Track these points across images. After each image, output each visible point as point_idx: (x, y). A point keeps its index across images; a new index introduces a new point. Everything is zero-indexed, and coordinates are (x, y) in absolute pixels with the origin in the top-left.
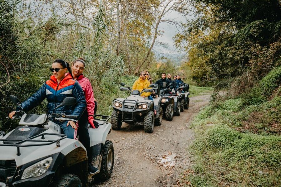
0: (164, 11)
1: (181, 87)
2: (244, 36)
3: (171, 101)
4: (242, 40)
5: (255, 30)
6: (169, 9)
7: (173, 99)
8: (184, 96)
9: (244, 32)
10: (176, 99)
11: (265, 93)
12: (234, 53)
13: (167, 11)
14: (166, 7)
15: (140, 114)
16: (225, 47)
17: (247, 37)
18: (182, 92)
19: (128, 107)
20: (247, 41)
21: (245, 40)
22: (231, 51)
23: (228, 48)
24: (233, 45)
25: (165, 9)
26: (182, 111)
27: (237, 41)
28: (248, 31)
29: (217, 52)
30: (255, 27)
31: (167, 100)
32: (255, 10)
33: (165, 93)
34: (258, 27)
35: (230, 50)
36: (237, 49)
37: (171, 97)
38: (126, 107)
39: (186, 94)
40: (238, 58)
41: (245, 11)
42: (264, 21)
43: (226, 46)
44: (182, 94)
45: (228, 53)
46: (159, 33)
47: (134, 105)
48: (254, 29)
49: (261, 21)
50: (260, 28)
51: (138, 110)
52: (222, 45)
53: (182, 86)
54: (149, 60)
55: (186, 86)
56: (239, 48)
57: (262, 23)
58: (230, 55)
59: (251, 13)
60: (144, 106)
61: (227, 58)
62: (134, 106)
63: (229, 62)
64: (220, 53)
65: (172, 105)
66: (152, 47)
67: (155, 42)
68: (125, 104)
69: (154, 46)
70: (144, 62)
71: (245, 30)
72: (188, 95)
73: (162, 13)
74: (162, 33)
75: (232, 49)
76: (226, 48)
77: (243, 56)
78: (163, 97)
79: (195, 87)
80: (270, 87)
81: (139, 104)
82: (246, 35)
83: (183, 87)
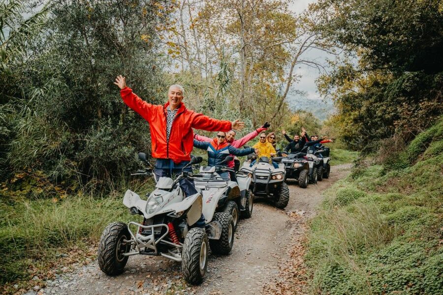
0: (301, 49)
1: (319, 151)
2: (396, 90)
3: (306, 166)
4: (393, 96)
5: (408, 84)
6: (308, 47)
7: (307, 164)
8: (322, 161)
9: (397, 86)
10: (311, 165)
11: (410, 158)
12: (385, 111)
13: (306, 49)
14: (304, 44)
15: (275, 186)
16: (374, 103)
17: (399, 91)
18: (321, 157)
19: (261, 177)
20: (399, 97)
21: (397, 95)
22: (381, 108)
23: (378, 104)
24: (384, 100)
25: (303, 46)
26: (320, 180)
27: (388, 96)
28: (401, 85)
29: (364, 109)
30: (408, 80)
31: (300, 165)
32: (412, 57)
33: (298, 158)
34: (411, 81)
35: (380, 106)
36: (387, 106)
37: (305, 161)
38: (258, 177)
39: (325, 160)
40: (389, 117)
41: (400, 58)
42: (421, 72)
43: (376, 101)
44: (320, 159)
45: (377, 110)
46: (294, 78)
47: (268, 175)
48: (407, 82)
49: (416, 73)
50: (415, 81)
51: (272, 181)
52: (372, 100)
53: (320, 149)
54: (281, 114)
55: (325, 150)
56: (390, 105)
57: (417, 76)
58: (379, 113)
59: (408, 61)
60: (279, 177)
61: (376, 117)
62: (267, 177)
63: (378, 121)
64: (368, 110)
65: (306, 171)
66: (285, 97)
67: (290, 90)
68: (257, 174)
69: (288, 95)
70: (274, 116)
71: (398, 83)
72: (328, 161)
73: (298, 52)
74: (299, 78)
75: (382, 105)
76: (376, 105)
77: (395, 115)
78: (297, 161)
79: (347, 151)
80: (416, 151)
81: (273, 174)
82: (398, 89)
83: (321, 151)
